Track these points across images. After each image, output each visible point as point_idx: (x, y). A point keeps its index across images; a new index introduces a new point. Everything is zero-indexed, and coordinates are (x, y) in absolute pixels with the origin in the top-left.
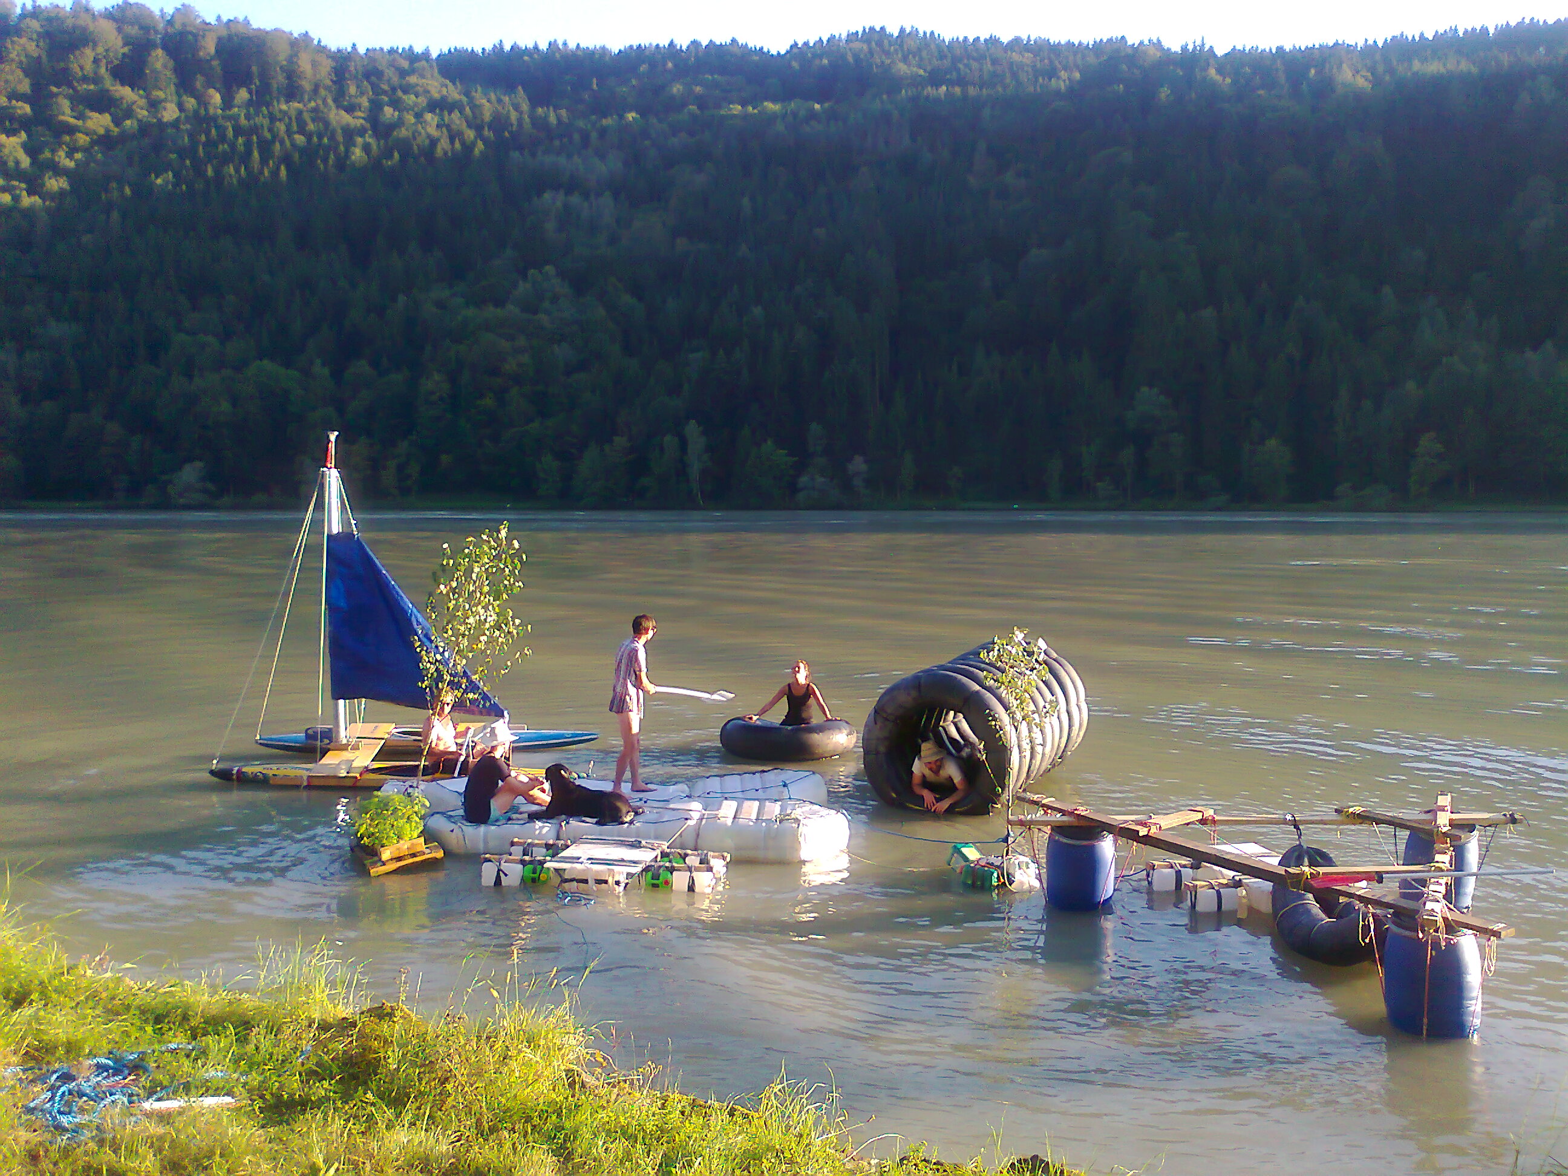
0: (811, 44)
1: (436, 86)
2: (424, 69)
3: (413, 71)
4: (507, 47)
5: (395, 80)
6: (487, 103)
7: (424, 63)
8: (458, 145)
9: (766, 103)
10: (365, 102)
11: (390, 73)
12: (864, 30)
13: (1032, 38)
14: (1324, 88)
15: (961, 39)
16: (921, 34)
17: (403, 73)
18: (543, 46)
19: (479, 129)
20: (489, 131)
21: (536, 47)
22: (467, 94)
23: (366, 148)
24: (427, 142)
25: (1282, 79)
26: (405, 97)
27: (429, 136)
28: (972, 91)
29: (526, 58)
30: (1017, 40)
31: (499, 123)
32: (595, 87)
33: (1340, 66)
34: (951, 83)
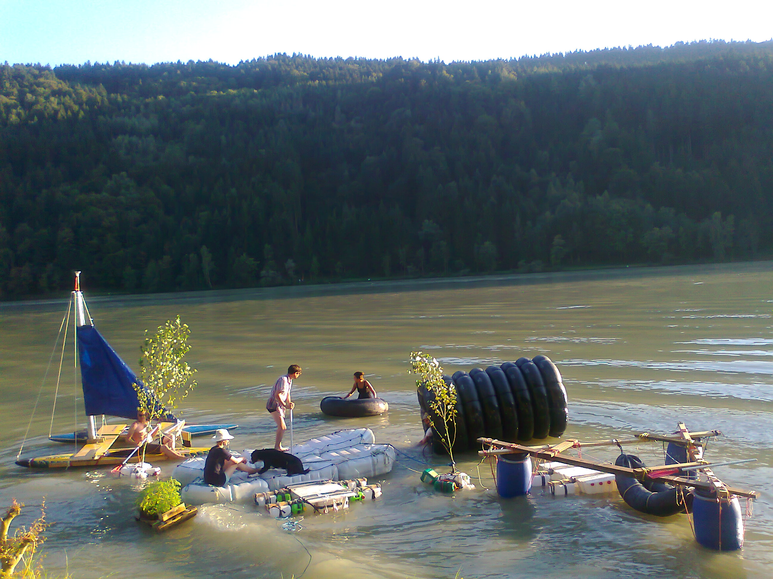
0: (250, 62)
1: (55, 83)
2: (47, 75)
3: (41, 76)
4: (92, 64)
5: (32, 80)
6: (84, 92)
7: (47, 72)
8: (69, 113)
9: (230, 90)
10: (15, 91)
11: (29, 77)
12: (276, 54)
13: (358, 57)
14: (496, 79)
15: (323, 58)
16: (304, 56)
17: (35, 77)
18: (112, 63)
19: (80, 105)
20: (86, 105)
21: (108, 63)
22: (73, 87)
23: (18, 115)
24: (53, 112)
25: (477, 75)
26: (38, 89)
27: (53, 108)
28: (331, 83)
29: (103, 69)
30: (351, 58)
31: (91, 102)
32: (141, 83)
33: (502, 69)
34: (320, 79)
